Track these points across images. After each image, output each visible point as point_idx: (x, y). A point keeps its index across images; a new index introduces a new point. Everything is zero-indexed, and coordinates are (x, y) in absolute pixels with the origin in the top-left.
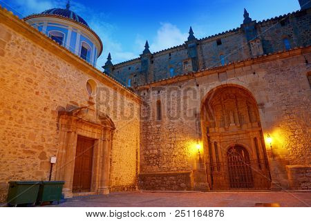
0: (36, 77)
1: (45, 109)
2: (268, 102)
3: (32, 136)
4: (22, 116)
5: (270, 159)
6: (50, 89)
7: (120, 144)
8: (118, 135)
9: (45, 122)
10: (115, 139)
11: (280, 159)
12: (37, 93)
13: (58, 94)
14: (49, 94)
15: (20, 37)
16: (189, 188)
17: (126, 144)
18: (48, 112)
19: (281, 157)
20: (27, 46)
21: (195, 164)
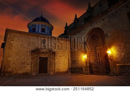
0: (23, 43)
1: (27, 52)
2: (109, 33)
3: (24, 59)
4: (20, 55)
5: (110, 61)
6: (28, 46)
7: (59, 58)
8: (57, 55)
9: (27, 55)
10: (56, 56)
11: (114, 61)
12: (24, 48)
13: (31, 47)
14: (28, 47)
15: (18, 34)
16: (83, 73)
17: (62, 57)
18: (28, 52)
19: (114, 60)
20: (20, 36)
21: (85, 64)
